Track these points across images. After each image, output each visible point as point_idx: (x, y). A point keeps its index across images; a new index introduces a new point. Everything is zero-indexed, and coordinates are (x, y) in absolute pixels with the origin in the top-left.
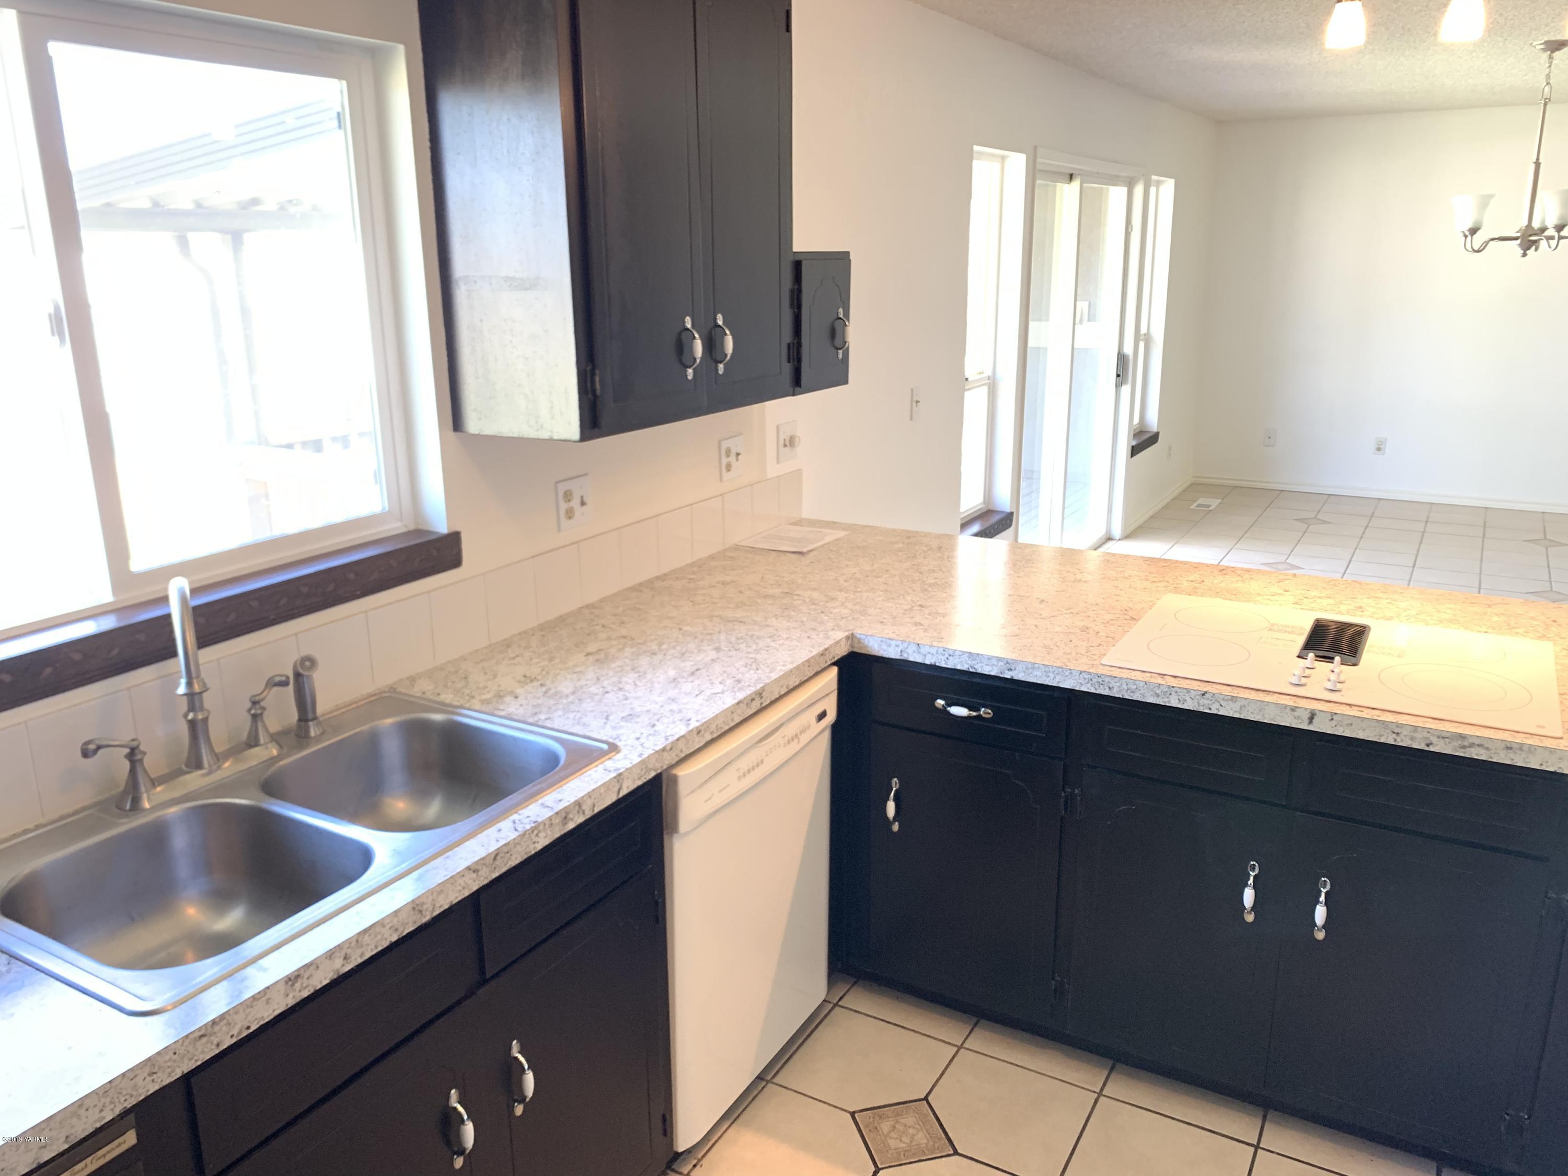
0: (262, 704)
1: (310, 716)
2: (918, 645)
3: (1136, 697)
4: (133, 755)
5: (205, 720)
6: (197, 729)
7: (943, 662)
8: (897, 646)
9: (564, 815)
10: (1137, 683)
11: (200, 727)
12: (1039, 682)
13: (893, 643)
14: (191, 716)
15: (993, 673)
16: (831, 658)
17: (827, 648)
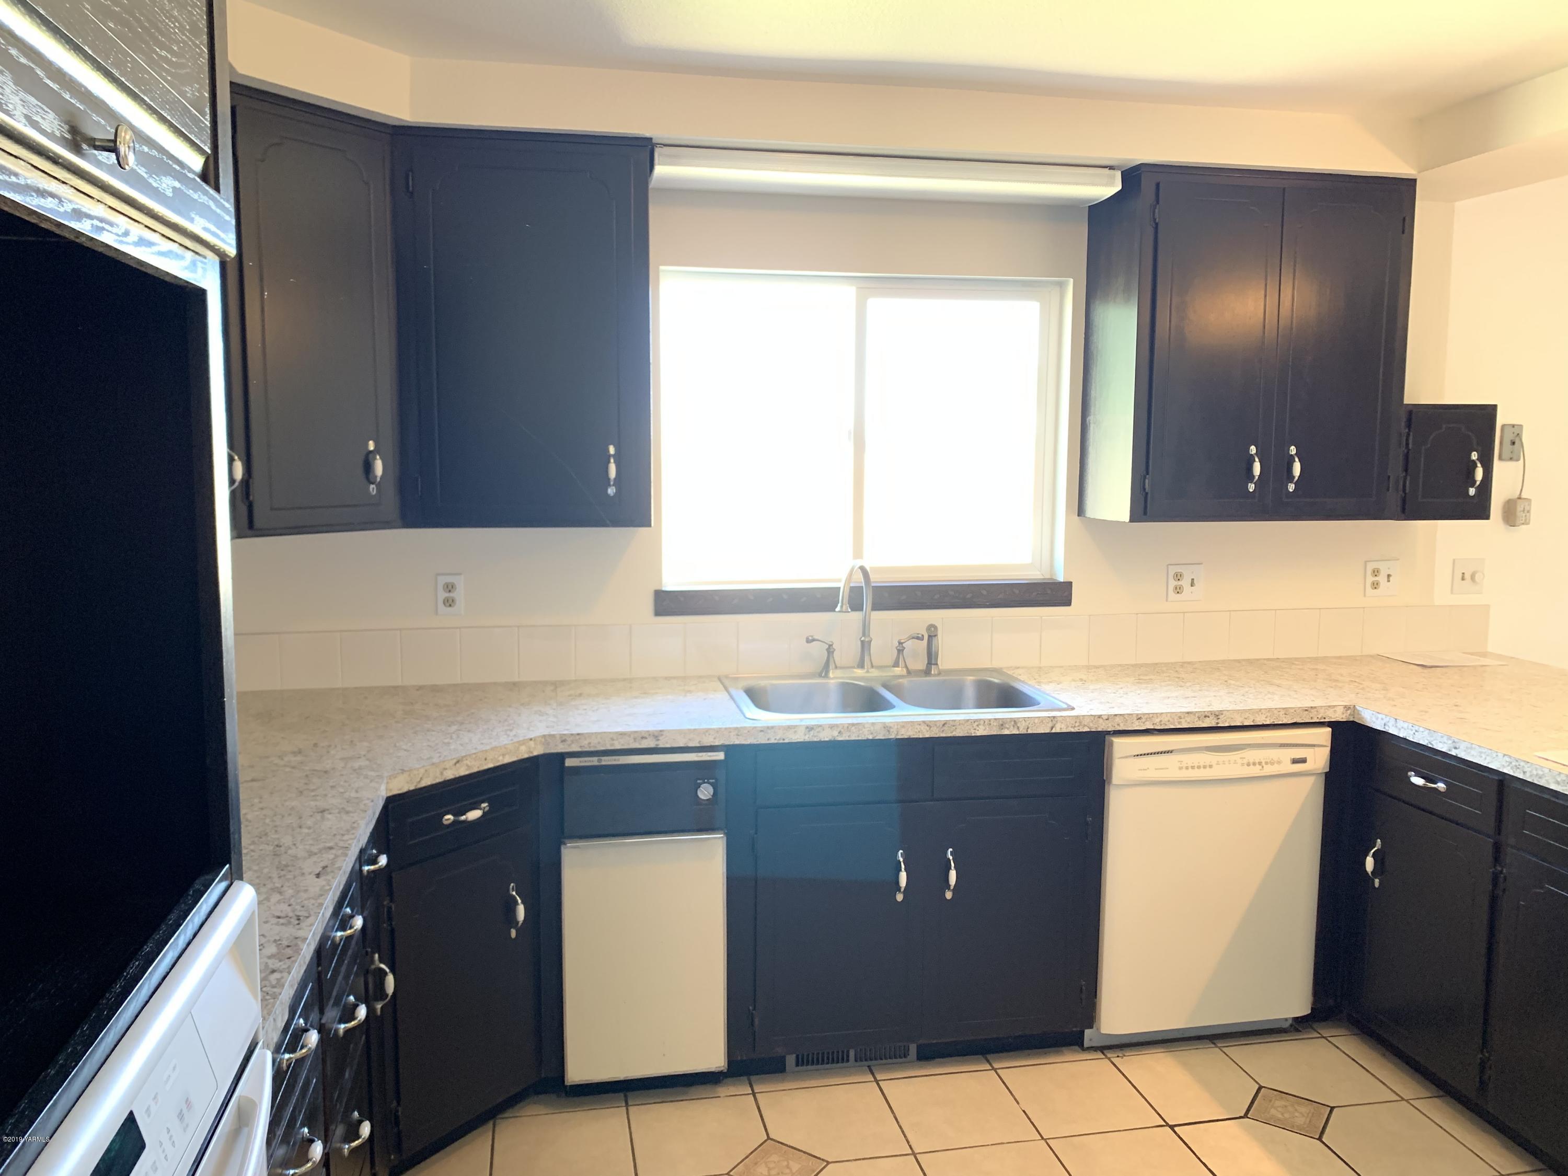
0: (904, 645)
1: (933, 662)
2: (1396, 719)
3: (1542, 783)
4: (830, 650)
5: (870, 642)
6: (865, 646)
7: (1412, 737)
8: (1382, 719)
9: (1001, 723)
10: (1544, 769)
11: (866, 645)
12: (1474, 761)
13: (1380, 716)
14: (863, 639)
15: (1444, 750)
16: (1319, 717)
17: (1315, 707)
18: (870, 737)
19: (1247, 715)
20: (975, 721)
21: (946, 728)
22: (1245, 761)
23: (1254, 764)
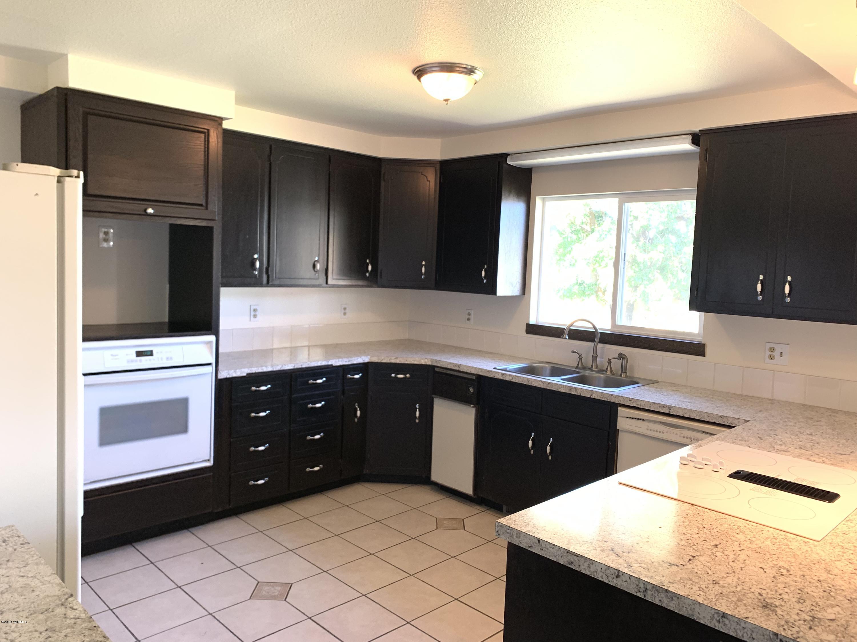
0: (611, 361)
1: (624, 371)
4: (580, 358)
6: (594, 358)
14: (594, 355)
16: (729, 422)
17: (726, 417)
18: (522, 383)
19: (686, 411)
20: (561, 385)
21: (549, 385)
22: (682, 435)
23: (687, 438)
